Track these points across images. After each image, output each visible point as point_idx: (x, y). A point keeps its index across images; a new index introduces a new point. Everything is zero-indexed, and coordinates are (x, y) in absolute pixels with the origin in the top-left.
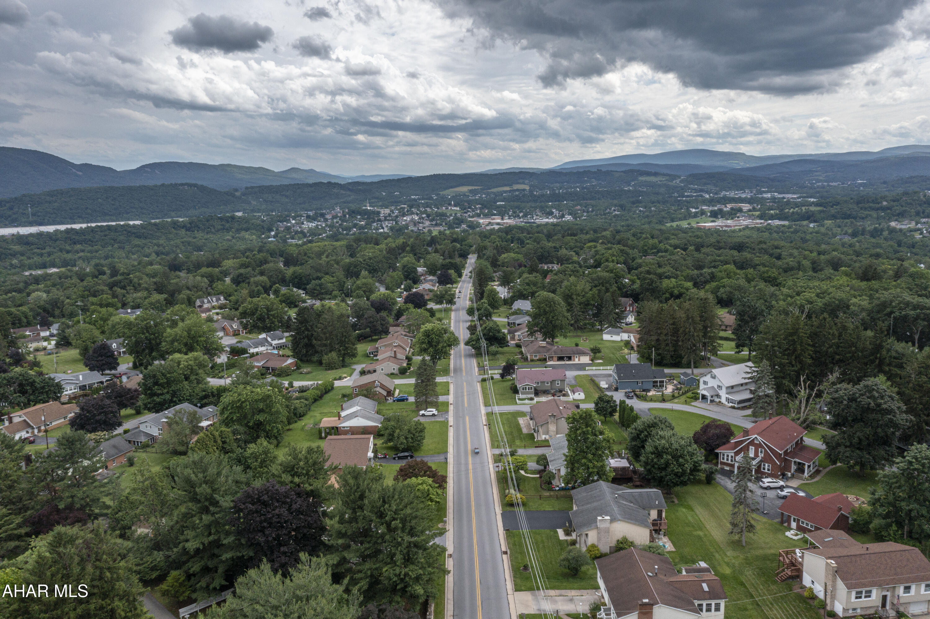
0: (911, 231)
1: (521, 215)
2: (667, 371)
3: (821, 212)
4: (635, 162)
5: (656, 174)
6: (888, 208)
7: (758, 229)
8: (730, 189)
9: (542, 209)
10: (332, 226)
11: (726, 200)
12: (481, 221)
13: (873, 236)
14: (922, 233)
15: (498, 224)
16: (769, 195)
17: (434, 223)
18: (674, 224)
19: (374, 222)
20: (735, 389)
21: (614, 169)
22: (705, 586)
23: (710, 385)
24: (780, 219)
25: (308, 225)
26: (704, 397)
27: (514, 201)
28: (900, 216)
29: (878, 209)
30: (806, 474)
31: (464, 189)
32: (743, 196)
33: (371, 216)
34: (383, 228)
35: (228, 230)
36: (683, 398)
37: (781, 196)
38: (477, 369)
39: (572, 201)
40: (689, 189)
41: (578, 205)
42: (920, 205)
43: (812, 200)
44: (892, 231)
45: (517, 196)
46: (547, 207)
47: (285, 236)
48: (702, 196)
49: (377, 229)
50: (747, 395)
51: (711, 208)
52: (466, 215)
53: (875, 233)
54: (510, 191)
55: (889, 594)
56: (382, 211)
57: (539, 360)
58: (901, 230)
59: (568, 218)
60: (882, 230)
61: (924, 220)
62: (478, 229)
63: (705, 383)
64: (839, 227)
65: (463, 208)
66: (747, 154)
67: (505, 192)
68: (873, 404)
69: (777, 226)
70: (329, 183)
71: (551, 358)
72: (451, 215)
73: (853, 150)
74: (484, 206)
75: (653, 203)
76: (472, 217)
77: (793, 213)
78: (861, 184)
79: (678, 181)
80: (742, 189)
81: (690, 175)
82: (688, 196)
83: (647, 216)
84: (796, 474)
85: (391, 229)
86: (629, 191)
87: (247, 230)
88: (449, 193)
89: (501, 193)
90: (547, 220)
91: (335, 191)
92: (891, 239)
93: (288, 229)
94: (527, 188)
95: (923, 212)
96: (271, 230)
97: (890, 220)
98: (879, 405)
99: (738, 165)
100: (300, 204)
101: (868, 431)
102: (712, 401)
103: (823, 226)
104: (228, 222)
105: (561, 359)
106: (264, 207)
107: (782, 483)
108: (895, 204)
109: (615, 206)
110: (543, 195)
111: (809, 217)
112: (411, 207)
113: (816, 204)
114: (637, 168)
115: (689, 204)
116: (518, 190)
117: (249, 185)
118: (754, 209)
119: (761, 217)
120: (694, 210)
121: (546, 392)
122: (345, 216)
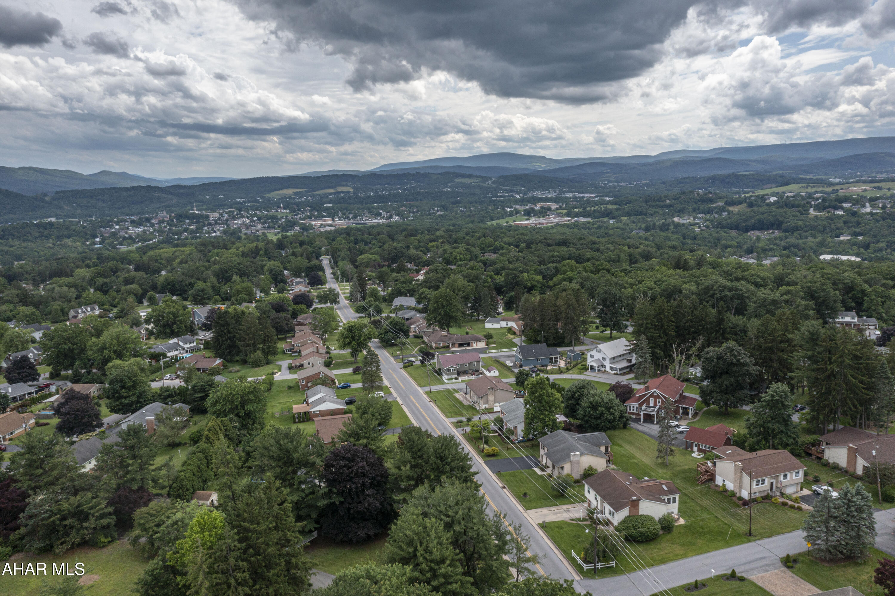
0: (691, 225)
1: (351, 216)
2: (559, 349)
3: (617, 209)
4: (448, 165)
5: (470, 176)
6: (670, 206)
7: (568, 226)
8: (537, 190)
9: (370, 210)
10: (161, 232)
11: (536, 200)
12: (313, 223)
13: (661, 230)
14: (699, 227)
15: (331, 226)
16: (570, 195)
17: (266, 226)
18: (494, 222)
19: (204, 226)
20: (616, 360)
21: (431, 171)
22: (664, 487)
23: (596, 358)
24: (584, 216)
25: (133, 231)
26: (592, 368)
27: (340, 203)
28: (681, 212)
29: (662, 207)
30: (690, 416)
31: (290, 192)
32: (549, 196)
33: (201, 220)
34: (215, 232)
35: (47, 237)
36: (575, 370)
37: (581, 195)
38: (392, 359)
39: (396, 202)
40: (501, 189)
41: (403, 206)
42: (696, 203)
43: (608, 199)
44: (677, 226)
45: (342, 198)
46: (374, 208)
47: (113, 242)
48: (513, 196)
49: (209, 233)
50: (625, 364)
51: (523, 208)
52: (298, 217)
53: (664, 228)
54: (335, 193)
55: (774, 481)
56: (211, 215)
57: (443, 347)
58: (683, 225)
59: (396, 218)
60: (669, 225)
61: (700, 216)
62: (311, 231)
63: (592, 356)
64: (634, 222)
65: (292, 211)
66: (548, 157)
67: (330, 194)
68: (734, 360)
69: (584, 223)
70: (149, 186)
71: (454, 345)
72: (282, 218)
73: (634, 154)
74: (313, 209)
75: (471, 203)
76: (304, 219)
77: (594, 211)
78: (645, 185)
79: (490, 182)
80: (547, 189)
81: (501, 177)
82: (501, 197)
83: (469, 216)
84: (683, 416)
85: (225, 232)
86: (448, 192)
87: (69, 237)
88: (275, 195)
89: (326, 195)
90: (376, 221)
91: (156, 194)
92: (677, 233)
93: (114, 234)
94: (351, 190)
95: (699, 209)
96: (96, 236)
97: (673, 216)
98: (738, 360)
99: (541, 166)
100: (119, 208)
101: (732, 379)
102: (599, 370)
103: (621, 222)
104: (46, 229)
105: (461, 345)
106: (79, 212)
107: (676, 423)
108: (676, 202)
109: (438, 207)
110: (368, 197)
111: (608, 214)
112: (240, 210)
113: (613, 203)
114: (451, 170)
115: (503, 204)
116: (342, 192)
117: (60, 189)
118: (561, 208)
119: (568, 215)
120: (509, 210)
121: (465, 373)
122: (172, 220)
